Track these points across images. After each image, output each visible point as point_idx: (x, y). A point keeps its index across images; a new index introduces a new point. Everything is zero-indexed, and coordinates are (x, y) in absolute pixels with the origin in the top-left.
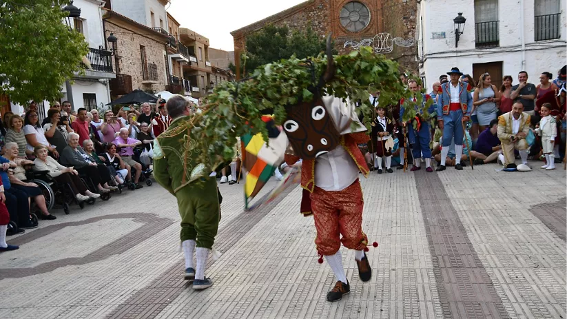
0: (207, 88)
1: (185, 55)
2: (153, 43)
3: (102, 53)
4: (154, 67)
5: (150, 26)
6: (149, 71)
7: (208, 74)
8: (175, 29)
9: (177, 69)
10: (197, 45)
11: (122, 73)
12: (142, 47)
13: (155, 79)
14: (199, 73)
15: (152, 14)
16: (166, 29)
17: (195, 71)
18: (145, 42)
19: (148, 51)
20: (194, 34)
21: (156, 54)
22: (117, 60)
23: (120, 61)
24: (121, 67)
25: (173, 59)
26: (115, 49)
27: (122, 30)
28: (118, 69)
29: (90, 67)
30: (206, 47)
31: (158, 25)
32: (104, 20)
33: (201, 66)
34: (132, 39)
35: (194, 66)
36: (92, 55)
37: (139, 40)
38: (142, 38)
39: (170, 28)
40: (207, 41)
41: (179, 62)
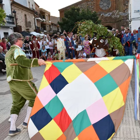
0: (49, 31)
1: (41, 18)
2: (29, 14)
3: (11, 17)
4: (30, 22)
5: (28, 7)
6: (28, 24)
7: (50, 26)
9: (38, 24)
10: (46, 14)
11: (18, 25)
12: (25, 15)
13: (30, 27)
14: (47, 25)
15: (29, 2)
16: (34, 8)
17: (45, 24)
18: (27, 13)
19: (28, 17)
20: (45, 10)
21: (31, 18)
22: (16, 20)
23: (17, 20)
24: (17, 23)
25: (37, 20)
26: (15, 16)
27: (18, 9)
28: (17, 24)
29: (6, 22)
30: (49, 15)
31: (31, 7)
32: (11, 5)
33: (47, 22)
34: (22, 12)
35: (45, 22)
36: (7, 18)
37: (24, 13)
38: (25, 12)
39: (36, 8)
40: (50, 13)
41: (39, 21)
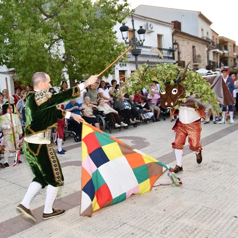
0: (234, 67)
1: (221, 49)
2: (200, 45)
3: (171, 51)
4: (199, 56)
5: (200, 36)
6: (196, 58)
7: (235, 60)
8: (215, 37)
9: (216, 57)
10: (229, 44)
11: (181, 60)
12: (193, 47)
13: (200, 63)
14: (230, 59)
15: (202, 30)
16: (210, 37)
17: (227, 58)
18: (195, 44)
19: (197, 49)
20: (227, 39)
21: (201, 50)
22: (179, 53)
23: (180, 54)
24: (181, 56)
25: (214, 52)
26: (178, 48)
27: (183, 39)
28: (179, 58)
29: (163, 58)
30: (234, 45)
31: (205, 35)
32: (173, 35)
33: (231, 55)
34: (188, 43)
35: (226, 55)
36: (166, 52)
37: (192, 43)
39: (213, 37)
40: (235, 42)
41: (217, 54)
